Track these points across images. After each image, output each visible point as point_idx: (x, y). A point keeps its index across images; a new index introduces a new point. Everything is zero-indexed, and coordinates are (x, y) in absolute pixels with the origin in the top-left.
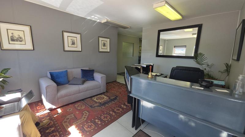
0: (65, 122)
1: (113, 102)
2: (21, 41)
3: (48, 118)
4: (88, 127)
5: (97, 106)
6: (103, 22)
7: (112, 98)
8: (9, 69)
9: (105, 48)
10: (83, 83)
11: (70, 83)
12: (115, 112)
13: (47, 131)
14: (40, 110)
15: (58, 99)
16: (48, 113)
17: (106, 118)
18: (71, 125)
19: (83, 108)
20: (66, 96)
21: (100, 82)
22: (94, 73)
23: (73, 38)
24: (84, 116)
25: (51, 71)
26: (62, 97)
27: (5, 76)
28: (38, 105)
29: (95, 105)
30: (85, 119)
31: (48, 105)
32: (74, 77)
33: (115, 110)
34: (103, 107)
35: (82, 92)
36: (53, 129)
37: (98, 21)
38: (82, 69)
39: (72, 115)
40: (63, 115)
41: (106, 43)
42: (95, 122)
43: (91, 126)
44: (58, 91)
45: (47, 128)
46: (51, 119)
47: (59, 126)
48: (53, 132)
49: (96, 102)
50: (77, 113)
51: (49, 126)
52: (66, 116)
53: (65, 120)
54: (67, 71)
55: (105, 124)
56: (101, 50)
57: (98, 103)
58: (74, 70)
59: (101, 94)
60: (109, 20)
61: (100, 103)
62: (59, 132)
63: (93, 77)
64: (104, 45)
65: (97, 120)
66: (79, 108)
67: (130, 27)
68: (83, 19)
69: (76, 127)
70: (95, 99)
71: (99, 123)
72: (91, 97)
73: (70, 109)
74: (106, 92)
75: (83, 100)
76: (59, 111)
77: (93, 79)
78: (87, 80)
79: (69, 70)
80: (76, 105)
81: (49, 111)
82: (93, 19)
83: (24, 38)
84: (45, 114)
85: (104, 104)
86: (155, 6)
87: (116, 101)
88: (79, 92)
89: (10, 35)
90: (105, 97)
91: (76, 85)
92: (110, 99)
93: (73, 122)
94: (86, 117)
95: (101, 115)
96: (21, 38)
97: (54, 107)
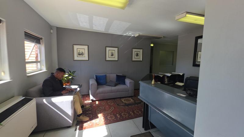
0: (98, 110)
1: (136, 105)
2: (83, 55)
3: (90, 105)
4: (110, 117)
5: (122, 106)
6: (136, 36)
7: (137, 102)
8: (75, 71)
9: (138, 57)
10: (116, 85)
11: (107, 84)
12: (134, 113)
13: (87, 113)
14: (87, 99)
15: (97, 94)
16: (91, 102)
17: (125, 115)
18: (100, 113)
19: (112, 104)
20: (102, 93)
21: (129, 87)
22: (125, 79)
23: (112, 51)
24: (110, 110)
25: (97, 75)
26: (100, 93)
27: (73, 75)
28: (87, 97)
29: (121, 104)
30: (110, 112)
31: (91, 97)
32: (111, 81)
33: (135, 112)
34: (127, 107)
35: (113, 92)
36: (90, 112)
37: (133, 35)
38: (117, 74)
39: (103, 107)
40: (98, 106)
41: (139, 53)
42: (116, 115)
43: (112, 117)
44: (98, 88)
45: (88, 111)
46: (91, 106)
47: (93, 111)
48: (90, 114)
49: (123, 102)
50: (107, 106)
51: (89, 110)
52: (99, 107)
53: (98, 109)
54: (106, 75)
55: (122, 119)
56: (134, 59)
57: (124, 103)
58: (111, 75)
59: (129, 97)
60: (141, 34)
61: (126, 104)
62: (93, 115)
63: (125, 82)
64: (137, 55)
65: (118, 115)
66: (109, 104)
67: (164, 36)
68: (121, 36)
69: (103, 115)
70: (123, 100)
71: (119, 117)
72: (120, 98)
73: (103, 103)
74: (134, 96)
75: (114, 99)
76: (97, 102)
77: (124, 83)
78: (119, 84)
79: (107, 75)
80: (108, 102)
81: (91, 101)
82: (129, 35)
83: (84, 53)
84: (89, 103)
85: (128, 105)
86: (177, 18)
87: (139, 105)
88: (111, 92)
89: (78, 52)
90: (132, 100)
91: (110, 86)
92: (135, 102)
93: (103, 112)
94: (112, 110)
95: (122, 112)
96: (83, 53)
97: (94, 99)
